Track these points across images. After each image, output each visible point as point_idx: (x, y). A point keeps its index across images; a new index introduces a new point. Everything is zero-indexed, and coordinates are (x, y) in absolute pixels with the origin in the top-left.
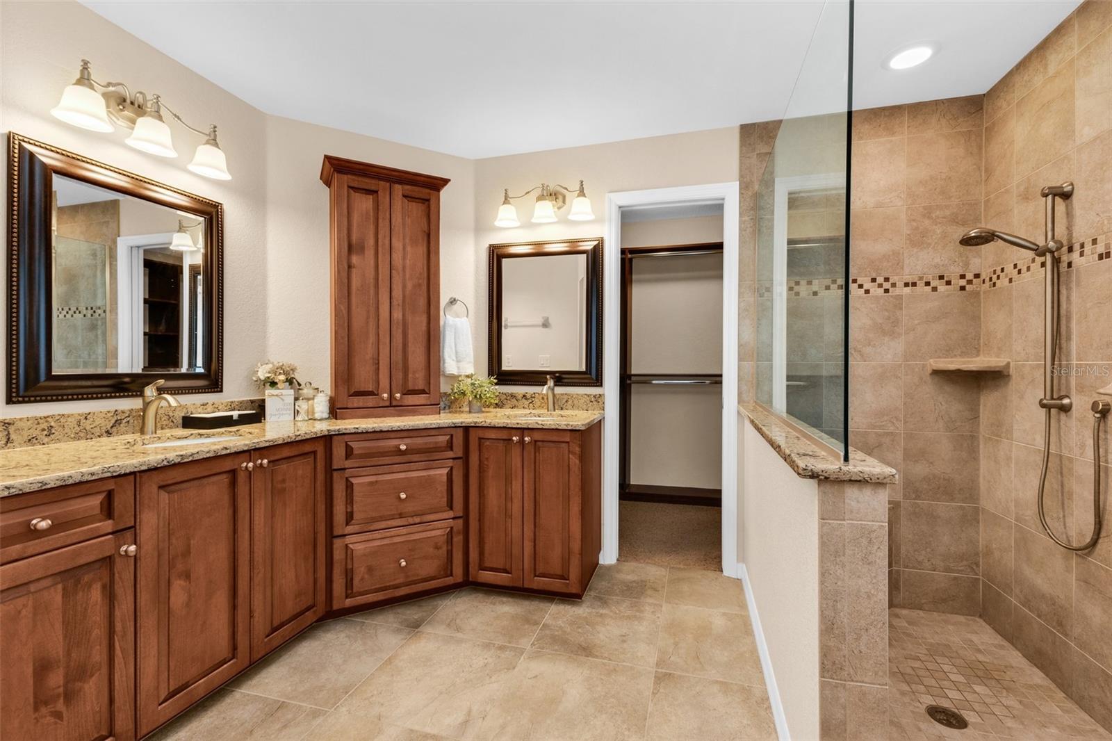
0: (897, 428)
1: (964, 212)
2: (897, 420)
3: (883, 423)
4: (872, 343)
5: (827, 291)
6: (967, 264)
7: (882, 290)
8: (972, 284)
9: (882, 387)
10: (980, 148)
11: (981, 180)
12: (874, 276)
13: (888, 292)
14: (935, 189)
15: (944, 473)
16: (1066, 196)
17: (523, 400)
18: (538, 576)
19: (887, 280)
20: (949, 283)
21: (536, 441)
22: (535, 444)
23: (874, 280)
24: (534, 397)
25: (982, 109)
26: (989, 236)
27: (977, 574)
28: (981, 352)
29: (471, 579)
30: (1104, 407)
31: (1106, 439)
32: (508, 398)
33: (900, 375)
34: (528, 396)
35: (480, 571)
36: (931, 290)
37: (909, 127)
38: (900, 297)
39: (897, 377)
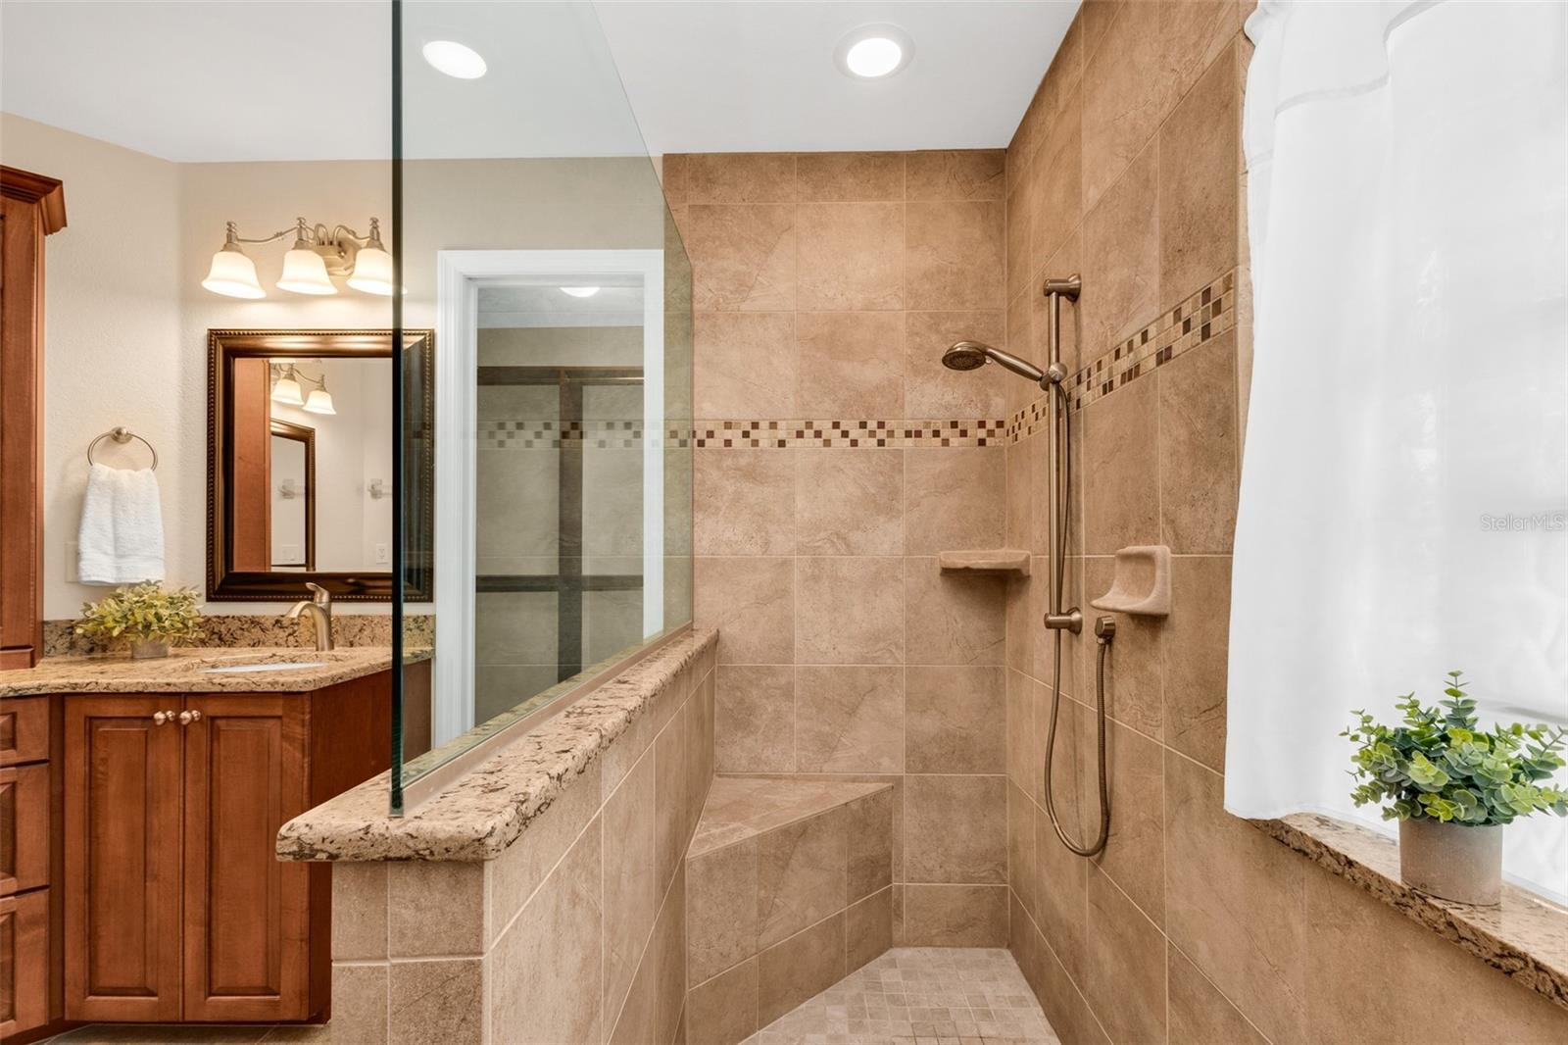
0: (897, 660)
1: (982, 326)
2: (897, 648)
3: (879, 653)
4: (862, 526)
5: (799, 440)
6: (987, 406)
7: (874, 441)
8: (993, 436)
9: (876, 596)
10: (1001, 231)
11: (1004, 279)
12: (863, 418)
13: (883, 445)
14: (945, 288)
15: (960, 727)
16: (1073, 295)
17: (277, 630)
18: (214, 995)
19: (881, 425)
20: (964, 433)
21: (213, 718)
22: (212, 725)
23: (863, 425)
24: (298, 624)
25: (1003, 171)
26: (979, 354)
27: (1004, 882)
28: (1006, 541)
29: (67, 1017)
30: (1108, 627)
31: (1112, 678)
32: (245, 626)
33: (900, 576)
34: (285, 622)
35: (91, 998)
36: (940, 444)
37: (908, 188)
38: (898, 453)
39: (896, 579)
